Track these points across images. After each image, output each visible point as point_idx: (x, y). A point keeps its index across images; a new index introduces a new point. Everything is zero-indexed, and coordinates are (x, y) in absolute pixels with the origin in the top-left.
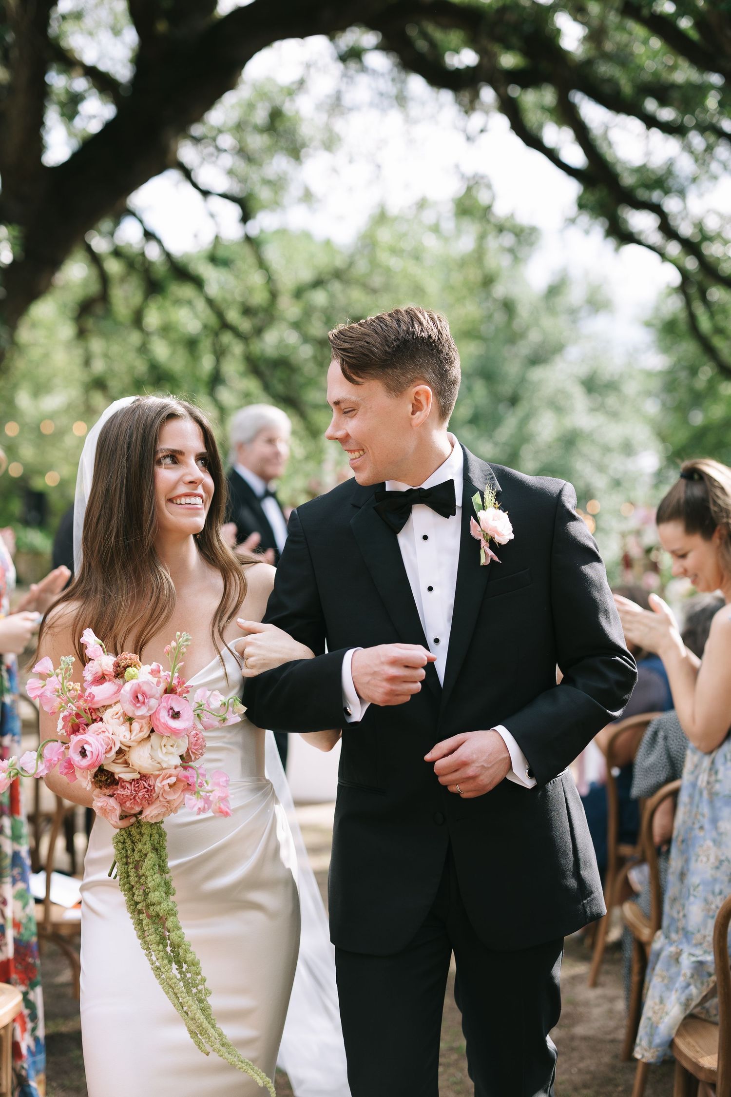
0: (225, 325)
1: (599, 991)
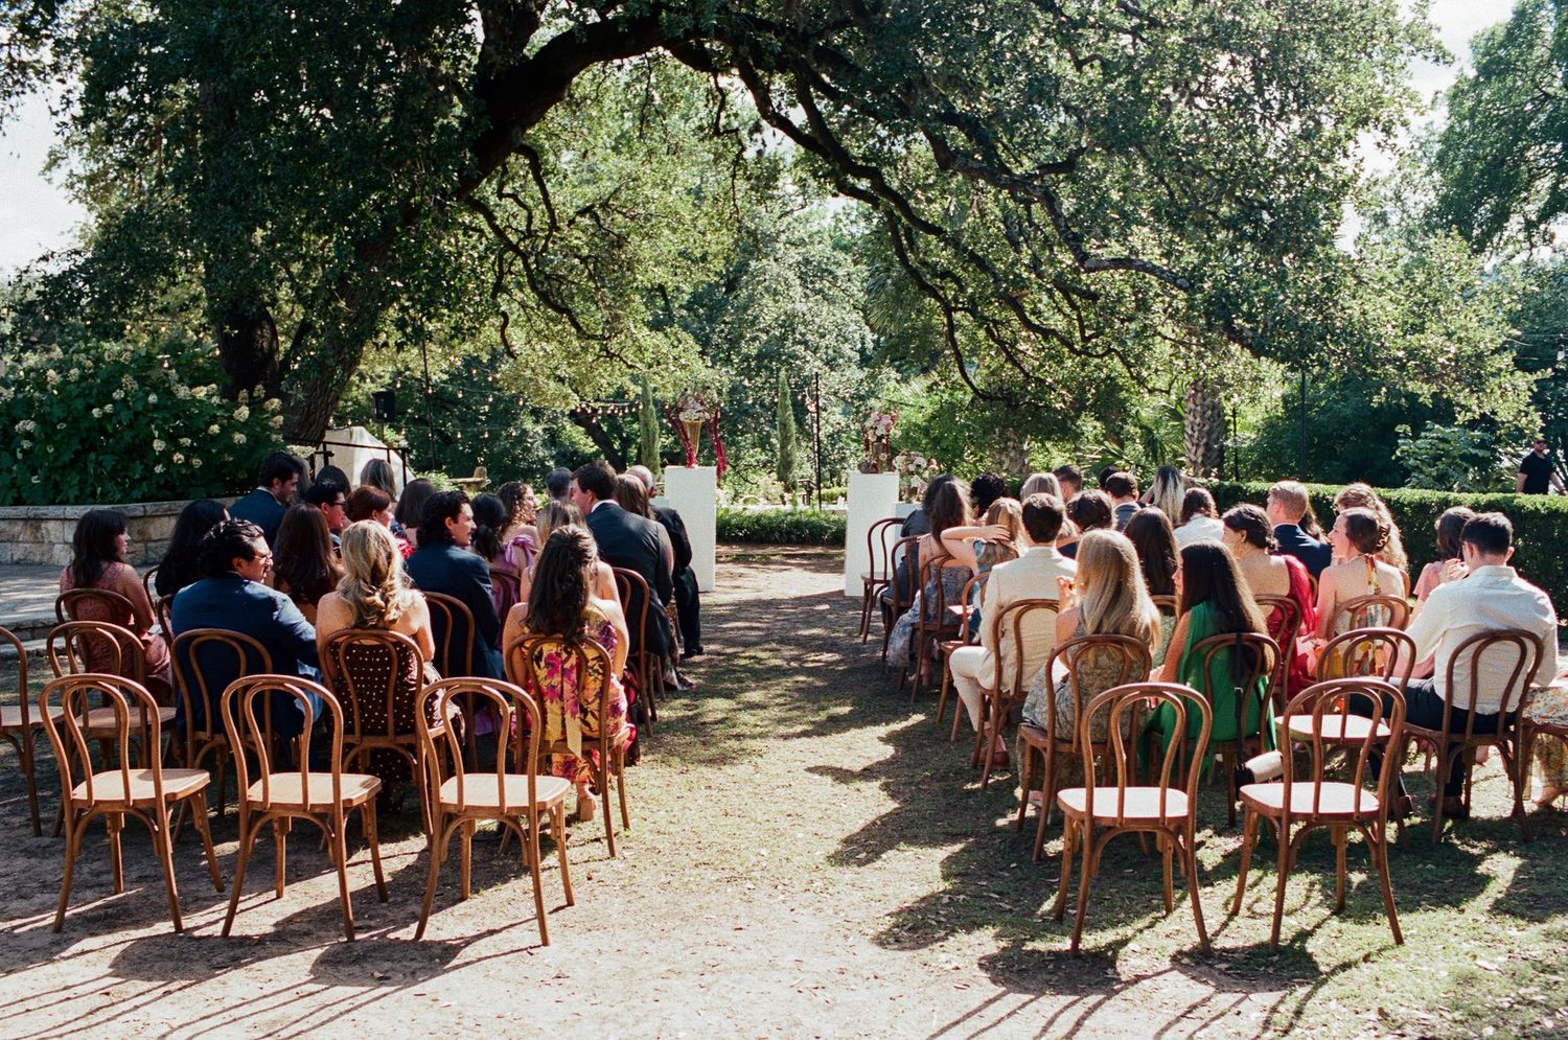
0: (509, 246)
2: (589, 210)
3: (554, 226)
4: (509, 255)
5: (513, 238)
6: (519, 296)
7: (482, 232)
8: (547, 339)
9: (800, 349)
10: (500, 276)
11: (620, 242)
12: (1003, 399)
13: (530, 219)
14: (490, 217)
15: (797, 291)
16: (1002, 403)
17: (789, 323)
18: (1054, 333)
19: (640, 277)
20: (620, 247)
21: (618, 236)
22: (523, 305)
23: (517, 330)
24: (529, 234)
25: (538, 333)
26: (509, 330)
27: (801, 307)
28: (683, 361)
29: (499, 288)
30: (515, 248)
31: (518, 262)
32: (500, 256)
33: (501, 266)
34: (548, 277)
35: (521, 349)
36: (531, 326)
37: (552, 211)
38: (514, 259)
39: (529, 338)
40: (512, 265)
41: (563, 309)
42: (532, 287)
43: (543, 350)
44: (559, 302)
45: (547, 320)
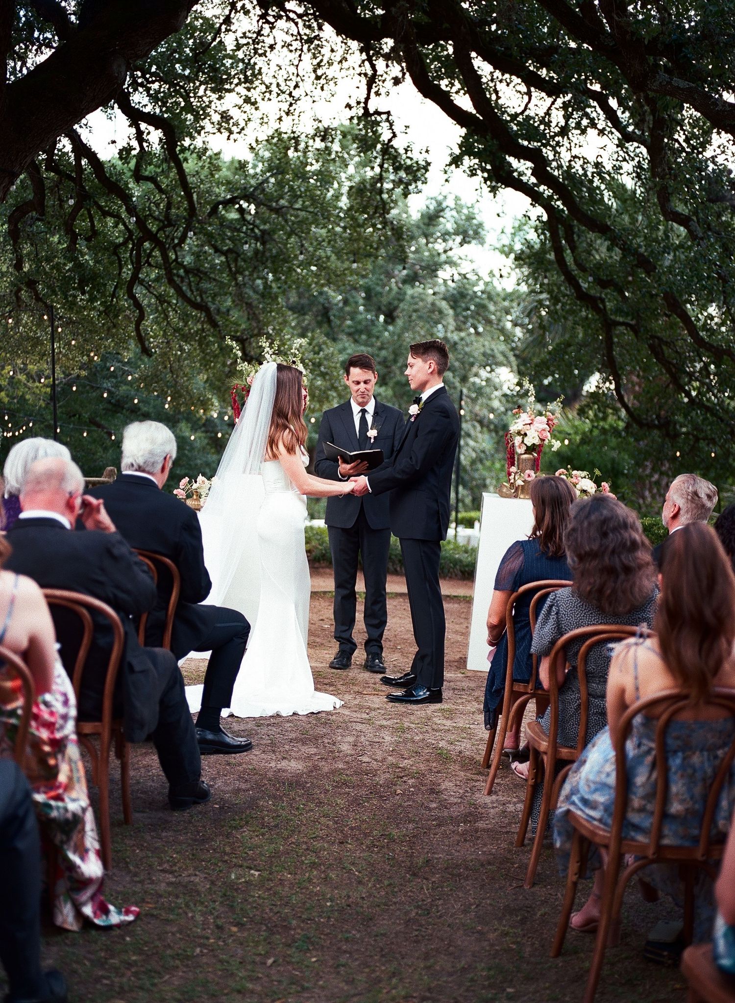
0: (148, 236)
2: (233, 201)
4: (147, 246)
5: (153, 228)
6: (157, 289)
7: (118, 216)
8: (186, 338)
10: (137, 268)
11: (263, 238)
12: (659, 427)
13: (169, 206)
14: (126, 197)
16: (656, 432)
20: (263, 244)
21: (263, 232)
22: (161, 299)
23: (155, 327)
24: (167, 222)
25: (177, 330)
26: (147, 326)
29: (135, 278)
30: (152, 237)
31: (157, 253)
32: (138, 245)
33: (138, 255)
34: (188, 271)
35: (158, 346)
36: (168, 323)
37: (189, 196)
38: (152, 250)
39: (165, 335)
40: (149, 255)
41: (201, 307)
42: (171, 282)
43: (181, 349)
44: (198, 298)
45: (185, 317)
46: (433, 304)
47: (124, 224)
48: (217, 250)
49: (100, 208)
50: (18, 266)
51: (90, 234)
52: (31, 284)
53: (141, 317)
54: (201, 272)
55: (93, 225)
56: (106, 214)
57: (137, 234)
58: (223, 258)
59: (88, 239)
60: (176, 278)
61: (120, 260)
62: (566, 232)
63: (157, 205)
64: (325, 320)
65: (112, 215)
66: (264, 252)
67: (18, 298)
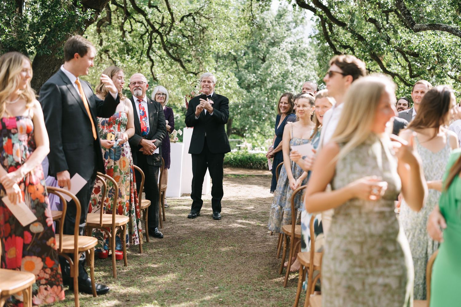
0: (155, 30)
1: (273, 236)
2: (190, 15)
3: (173, 20)
4: (155, 34)
5: (157, 27)
6: (159, 53)
7: (142, 22)
8: (172, 73)
9: (289, 86)
10: (151, 44)
11: (203, 30)
13: (163, 18)
14: (145, 15)
15: (289, 62)
17: (285, 76)
18: (397, 75)
19: (212, 47)
20: (203, 33)
21: (203, 28)
22: (160, 57)
23: (159, 69)
24: (162, 25)
25: (168, 70)
26: (155, 68)
27: (291, 68)
28: (230, 85)
29: (150, 47)
30: (157, 31)
31: (159, 38)
32: (151, 35)
33: (151, 39)
34: (172, 45)
35: (160, 77)
36: (164, 67)
37: (172, 14)
38: (157, 36)
39: (163, 72)
40: (156, 39)
41: (178, 60)
42: (165, 49)
43: (170, 78)
44: (177, 56)
45: (171, 64)
46: (282, 54)
47: (145, 26)
48: (184, 36)
49: (134, 19)
50: (101, 44)
51: (130, 30)
52: (106, 51)
53: (153, 65)
54: (178, 45)
55: (132, 27)
56: (137, 21)
57: (150, 29)
58: (187, 39)
59: (130, 32)
60: (167, 48)
61: (143, 41)
62: (329, 26)
63: (158, 17)
64: (235, 62)
65: (139, 22)
66: (203, 37)
67: (101, 58)
